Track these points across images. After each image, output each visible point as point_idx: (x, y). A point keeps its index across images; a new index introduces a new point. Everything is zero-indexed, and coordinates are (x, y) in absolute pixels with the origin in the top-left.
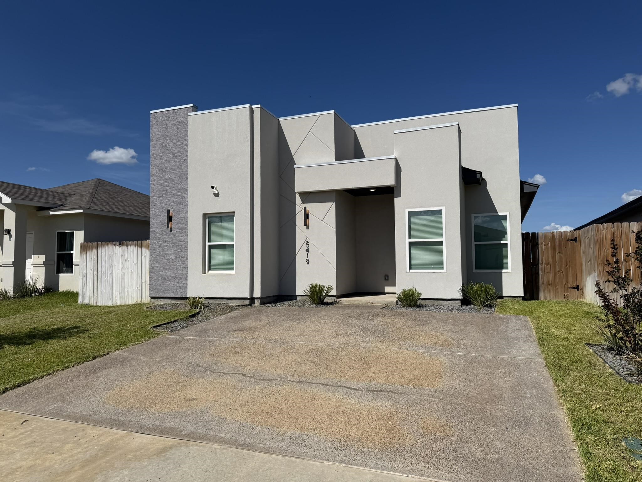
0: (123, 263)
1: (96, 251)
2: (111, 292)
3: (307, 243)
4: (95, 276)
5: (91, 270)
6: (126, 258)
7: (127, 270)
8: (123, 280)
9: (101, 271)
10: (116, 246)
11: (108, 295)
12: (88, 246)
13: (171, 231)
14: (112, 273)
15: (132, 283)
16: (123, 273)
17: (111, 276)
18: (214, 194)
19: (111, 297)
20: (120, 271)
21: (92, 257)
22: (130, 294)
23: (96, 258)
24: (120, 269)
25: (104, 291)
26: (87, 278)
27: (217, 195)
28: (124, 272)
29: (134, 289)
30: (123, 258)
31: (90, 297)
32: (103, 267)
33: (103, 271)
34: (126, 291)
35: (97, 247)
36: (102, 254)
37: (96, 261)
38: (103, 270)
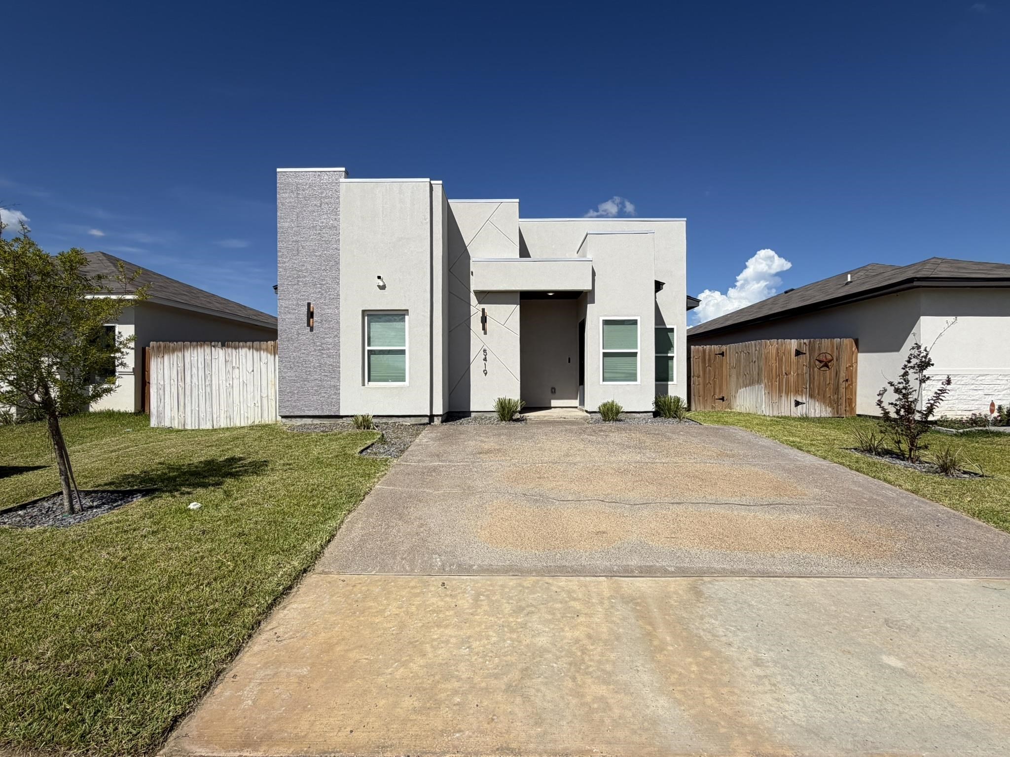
0: (229, 371)
1: (180, 355)
2: (208, 410)
3: (485, 351)
4: (180, 388)
5: (172, 381)
7: (236, 382)
8: (229, 394)
9: (191, 382)
10: (217, 349)
11: (205, 414)
12: (165, 347)
13: (312, 330)
14: (211, 385)
15: (245, 397)
16: (230, 384)
17: (208, 389)
18: (379, 286)
19: (209, 417)
20: (224, 382)
21: (173, 362)
22: (242, 412)
23: (181, 365)
25: (197, 409)
26: (166, 392)
27: (382, 288)
29: (249, 405)
30: (228, 364)
31: (172, 419)
32: (193, 376)
33: (193, 382)
34: (235, 409)
35: (182, 349)
36: (192, 358)
37: (181, 369)
38: (195, 380)
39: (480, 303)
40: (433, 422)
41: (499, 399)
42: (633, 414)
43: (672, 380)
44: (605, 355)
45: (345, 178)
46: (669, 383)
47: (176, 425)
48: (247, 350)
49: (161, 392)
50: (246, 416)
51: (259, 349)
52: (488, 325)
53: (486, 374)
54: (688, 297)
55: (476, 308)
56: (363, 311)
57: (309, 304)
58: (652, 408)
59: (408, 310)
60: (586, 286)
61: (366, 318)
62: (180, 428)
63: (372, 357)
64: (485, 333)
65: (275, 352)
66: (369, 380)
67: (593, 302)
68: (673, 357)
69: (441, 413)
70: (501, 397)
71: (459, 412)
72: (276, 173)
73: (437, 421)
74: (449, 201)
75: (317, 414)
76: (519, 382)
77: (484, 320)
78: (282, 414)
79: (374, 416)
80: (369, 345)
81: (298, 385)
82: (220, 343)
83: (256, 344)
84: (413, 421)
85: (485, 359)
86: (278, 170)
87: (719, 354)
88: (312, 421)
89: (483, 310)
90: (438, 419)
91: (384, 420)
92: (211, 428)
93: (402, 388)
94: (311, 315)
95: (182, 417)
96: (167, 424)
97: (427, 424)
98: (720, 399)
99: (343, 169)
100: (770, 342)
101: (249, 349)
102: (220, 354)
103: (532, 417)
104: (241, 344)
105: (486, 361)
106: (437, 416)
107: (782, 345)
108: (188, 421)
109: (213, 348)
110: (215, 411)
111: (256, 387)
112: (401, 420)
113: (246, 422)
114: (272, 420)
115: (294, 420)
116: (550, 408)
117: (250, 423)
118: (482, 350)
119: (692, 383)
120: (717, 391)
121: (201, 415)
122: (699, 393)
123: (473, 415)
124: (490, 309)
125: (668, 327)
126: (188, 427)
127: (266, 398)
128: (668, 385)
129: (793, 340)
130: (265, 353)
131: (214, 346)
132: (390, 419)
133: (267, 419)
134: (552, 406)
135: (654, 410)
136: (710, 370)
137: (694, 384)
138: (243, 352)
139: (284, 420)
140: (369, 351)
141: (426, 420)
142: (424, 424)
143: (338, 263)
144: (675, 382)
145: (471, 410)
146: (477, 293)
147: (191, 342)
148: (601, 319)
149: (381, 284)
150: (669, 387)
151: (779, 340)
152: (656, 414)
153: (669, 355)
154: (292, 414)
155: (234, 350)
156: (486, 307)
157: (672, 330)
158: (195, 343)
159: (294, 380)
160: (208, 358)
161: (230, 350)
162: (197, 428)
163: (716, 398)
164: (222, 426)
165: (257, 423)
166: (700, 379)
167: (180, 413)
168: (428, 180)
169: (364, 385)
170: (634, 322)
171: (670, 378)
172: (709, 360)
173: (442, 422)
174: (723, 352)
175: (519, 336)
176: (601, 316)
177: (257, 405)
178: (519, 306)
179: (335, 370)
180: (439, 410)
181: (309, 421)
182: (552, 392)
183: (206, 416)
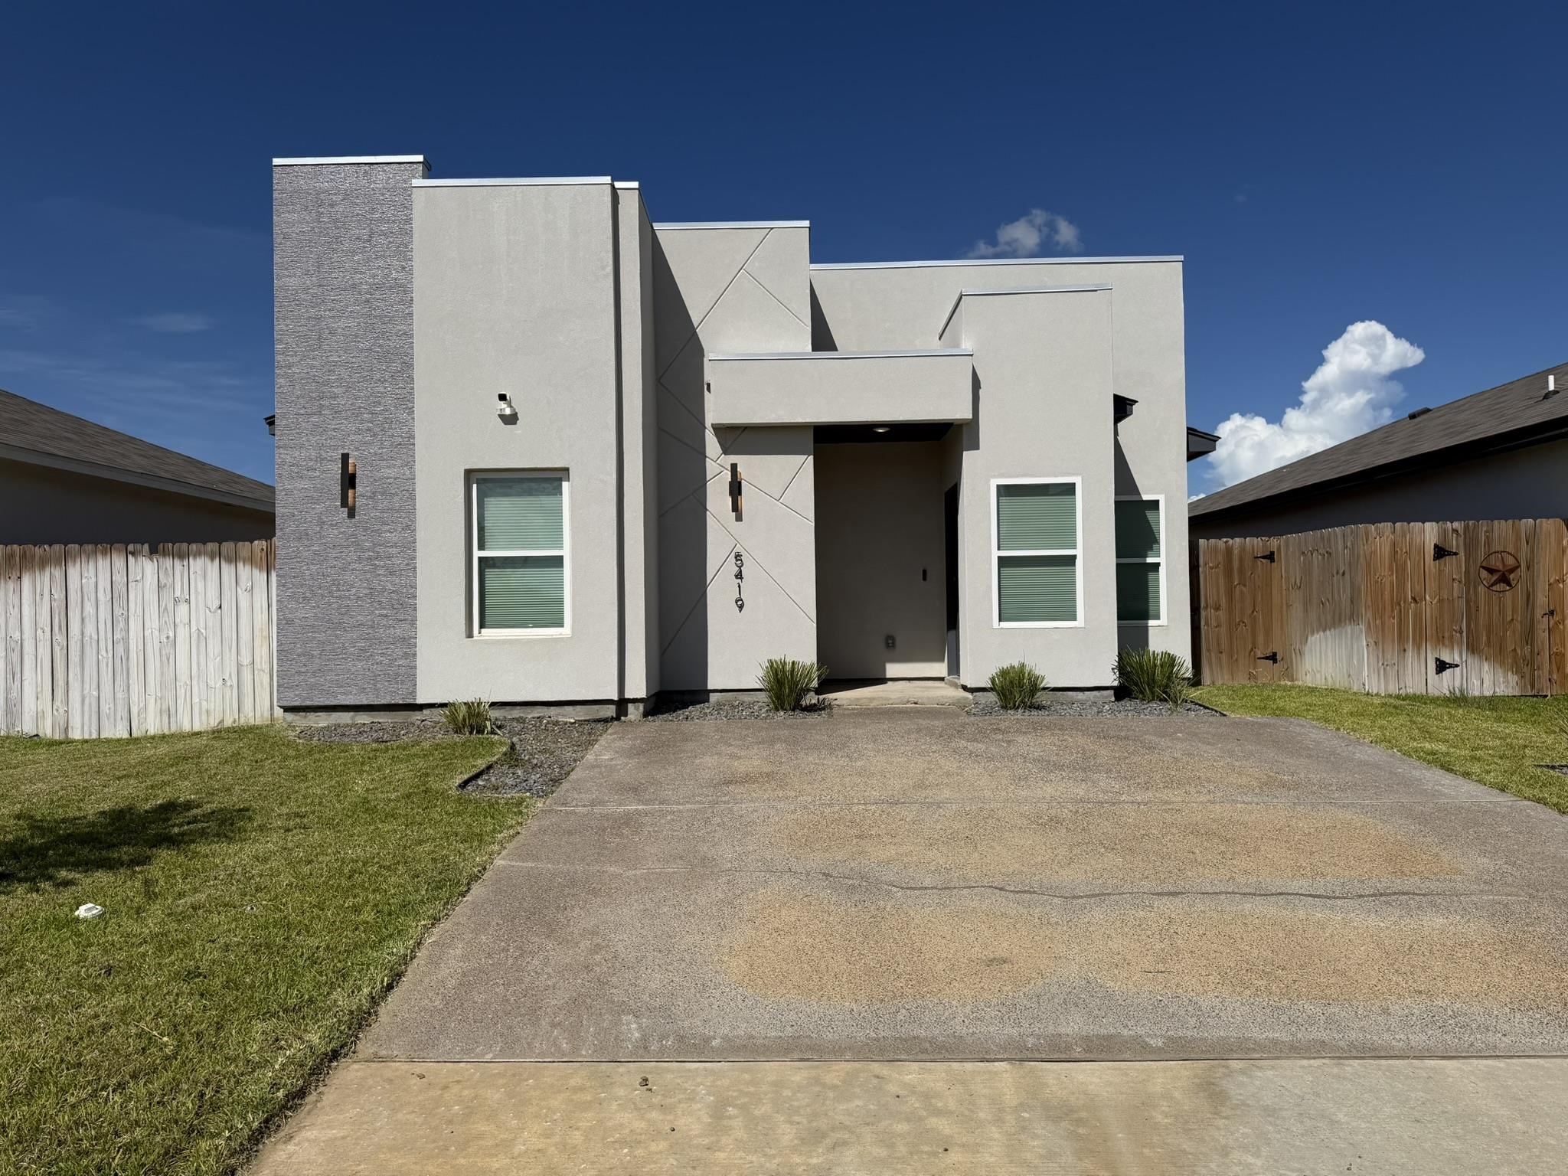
0: (166, 608)
1: (58, 573)
2: (120, 695)
3: (738, 557)
4: (57, 648)
5: (39, 632)
6: (178, 593)
7: (182, 633)
8: (169, 658)
9: (83, 634)
10: (140, 559)
11: (112, 706)
12: (24, 556)
13: (352, 514)
14: (126, 640)
15: (203, 667)
16: (168, 638)
17: (120, 648)
18: (502, 417)
19: (122, 712)
20: (156, 633)
21: (42, 590)
22: (196, 700)
23: (59, 595)
24: (156, 625)
25: (95, 693)
26: (26, 657)
27: (511, 420)
28: (171, 634)
29: (211, 683)
30: (165, 593)
31: (39, 717)
32: (87, 621)
33: (87, 633)
34: (181, 692)
35: (64, 559)
36: (84, 581)
37: (59, 605)
38: (90, 629)
39: (726, 452)
40: (626, 715)
41: (771, 662)
42: (1070, 693)
43: (1158, 617)
44: (1003, 562)
45: (424, 177)
46: (1151, 623)
47: (48, 731)
48: (208, 561)
49: (16, 657)
50: (204, 709)
51: (233, 559)
52: (745, 501)
53: (741, 607)
54: (1191, 431)
55: (717, 463)
56: (469, 474)
57: (345, 458)
58: (1111, 679)
59: (567, 470)
60: (961, 411)
61: (475, 486)
62: (56, 737)
63: (490, 573)
64: (739, 518)
65: (268, 564)
66: (482, 626)
67: (975, 446)
68: (1158, 565)
69: (642, 693)
70: (777, 657)
71: (683, 693)
72: (270, 167)
73: (634, 712)
74: (656, 226)
75: (365, 702)
76: (815, 625)
77: (736, 489)
78: (285, 704)
79: (493, 705)
80: (481, 547)
81: (321, 636)
82: (146, 546)
83: (228, 546)
84: (581, 713)
85: (739, 576)
86: (276, 161)
87: (1264, 557)
88: (352, 718)
89: (734, 467)
90: (637, 709)
91: (517, 713)
92: (126, 735)
93: (556, 640)
94: (349, 481)
95: (62, 711)
96: (28, 728)
97: (612, 719)
98: (1267, 658)
99: (420, 158)
100: (1376, 530)
101: (212, 559)
102: (146, 570)
103: (844, 702)
104: (194, 547)
105: (741, 578)
106: (634, 701)
107: (1404, 535)
108: (76, 722)
109: (130, 557)
110: (134, 697)
111: (226, 643)
112: (553, 711)
113: (205, 721)
114: (262, 716)
115: (312, 716)
116: (883, 680)
117: (213, 723)
118: (733, 555)
119: (1203, 623)
120: (1261, 638)
121: (105, 708)
122: (1219, 645)
123: (713, 697)
124: (751, 466)
125: (1145, 497)
126: (76, 734)
127: (250, 668)
128: (1146, 628)
129: (1428, 525)
130: (248, 567)
131: (133, 554)
132: (528, 709)
133: (251, 714)
134: (888, 676)
135: (1116, 684)
136: (1242, 592)
137: (1207, 624)
138: (198, 564)
139: (290, 717)
140: (481, 559)
141: (610, 711)
142: (605, 720)
143: (409, 365)
144: (1163, 620)
145: (710, 687)
146: (721, 430)
147: (81, 545)
148: (994, 483)
149: (508, 411)
150: (1151, 632)
151: (1398, 525)
152: (1121, 693)
153: (1149, 560)
154: (308, 703)
155: (177, 562)
156: (738, 459)
157: (1155, 505)
158: (89, 547)
159: (313, 627)
160: (119, 578)
161: (168, 562)
162: (94, 736)
163: (1259, 655)
164: (151, 732)
165: (228, 723)
166: (1220, 613)
167: (58, 703)
168: (608, 179)
169: (470, 635)
170: (1069, 489)
171: (1151, 613)
172: (1241, 570)
173: (646, 714)
174: (1272, 553)
175: (813, 524)
176: (994, 477)
177: (229, 684)
178: (811, 457)
179: (404, 606)
180: (637, 687)
181: (345, 718)
182: (887, 646)
183: (115, 710)
